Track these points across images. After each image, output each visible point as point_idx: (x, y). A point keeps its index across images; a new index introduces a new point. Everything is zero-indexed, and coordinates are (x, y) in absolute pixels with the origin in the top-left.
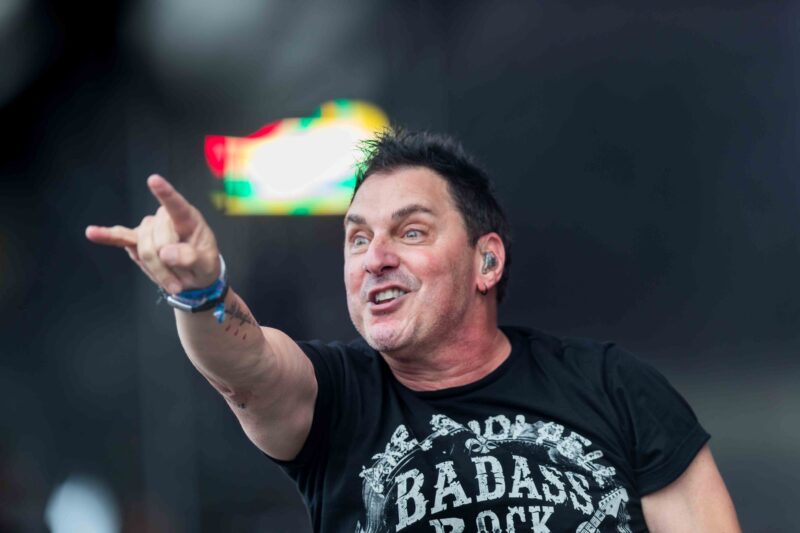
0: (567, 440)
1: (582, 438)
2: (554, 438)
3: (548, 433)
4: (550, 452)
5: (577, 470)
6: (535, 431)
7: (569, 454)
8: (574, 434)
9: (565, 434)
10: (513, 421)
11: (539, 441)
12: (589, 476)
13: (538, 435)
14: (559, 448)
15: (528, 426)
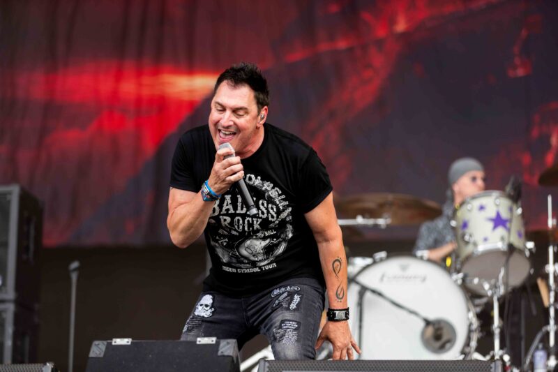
0: (273, 190)
1: (278, 190)
2: (269, 189)
3: (267, 186)
4: (266, 194)
5: (274, 203)
6: (263, 184)
7: (273, 196)
8: (276, 188)
9: (273, 188)
10: (256, 178)
11: (264, 189)
12: (277, 206)
13: (263, 186)
14: (270, 193)
15: (261, 182)
